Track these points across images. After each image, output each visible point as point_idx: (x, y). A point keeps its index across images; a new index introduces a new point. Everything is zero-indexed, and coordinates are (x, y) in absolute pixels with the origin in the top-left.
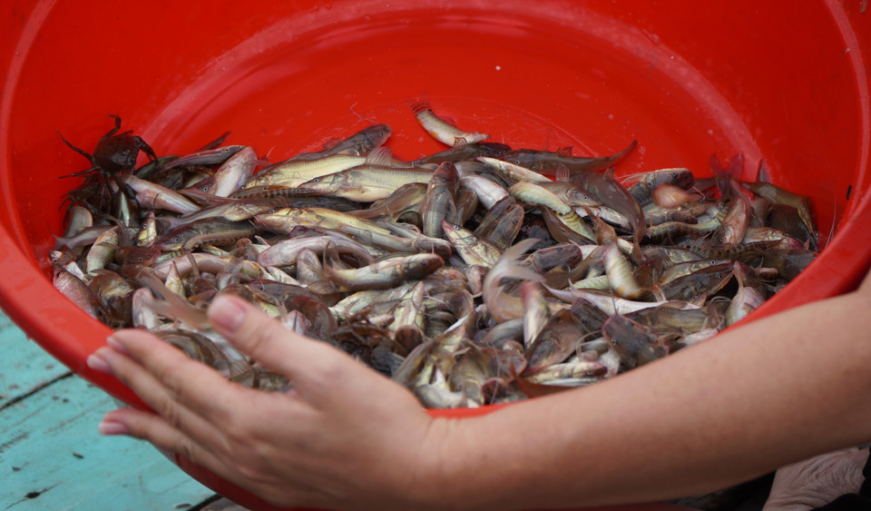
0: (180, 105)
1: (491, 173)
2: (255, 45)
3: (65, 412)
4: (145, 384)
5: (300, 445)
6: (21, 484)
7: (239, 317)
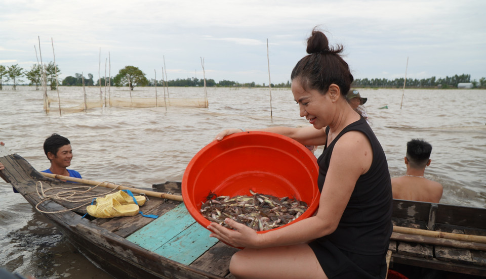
0: (217, 188)
1: (261, 198)
2: (228, 179)
3: (196, 228)
4: (216, 230)
5: (239, 238)
6: (191, 240)
7: (229, 221)
